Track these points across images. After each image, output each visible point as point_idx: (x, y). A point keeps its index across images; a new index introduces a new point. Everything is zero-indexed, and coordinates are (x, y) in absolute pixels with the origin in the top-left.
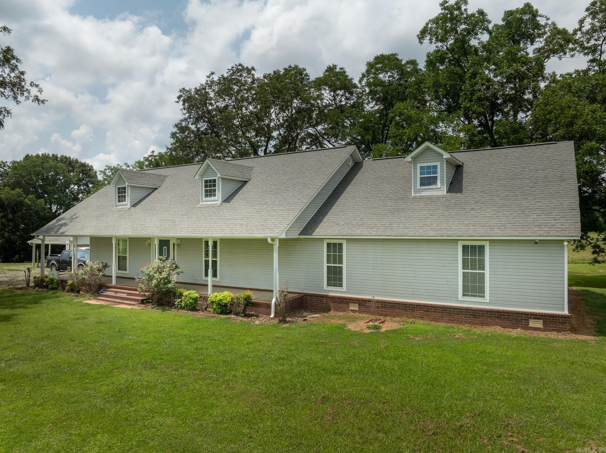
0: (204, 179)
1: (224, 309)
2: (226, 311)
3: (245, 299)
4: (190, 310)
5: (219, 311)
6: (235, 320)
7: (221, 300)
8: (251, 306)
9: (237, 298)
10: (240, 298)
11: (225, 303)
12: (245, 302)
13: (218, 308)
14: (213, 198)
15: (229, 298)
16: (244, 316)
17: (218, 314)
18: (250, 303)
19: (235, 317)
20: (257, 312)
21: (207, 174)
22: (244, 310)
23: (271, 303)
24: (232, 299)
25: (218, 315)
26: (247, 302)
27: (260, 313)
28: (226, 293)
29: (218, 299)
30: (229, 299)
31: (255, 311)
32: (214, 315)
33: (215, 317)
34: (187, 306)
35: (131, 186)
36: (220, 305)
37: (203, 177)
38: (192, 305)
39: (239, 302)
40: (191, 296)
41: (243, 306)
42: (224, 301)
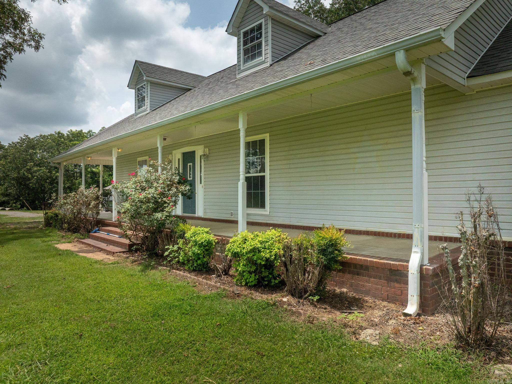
0: (242, 31)
1: (265, 273)
2: (270, 281)
3: (323, 251)
4: (194, 270)
5: (252, 279)
6: (293, 313)
7: (255, 250)
8: (340, 271)
9: (300, 248)
10: (307, 248)
11: (267, 260)
12: (323, 259)
13: (250, 273)
14: (257, 60)
15: (277, 245)
16: (318, 301)
17: (250, 287)
18: (336, 262)
19: (293, 301)
20: (356, 291)
21: (247, 21)
22: (321, 281)
23: (407, 267)
24: (287, 248)
25: (248, 291)
26: (330, 260)
27: (367, 293)
28: (272, 233)
29: (248, 247)
30: (277, 249)
31: (351, 285)
32: (237, 289)
33: (239, 295)
34: (188, 261)
35: (152, 83)
36: (255, 263)
37: (240, 29)
38: (199, 259)
39: (305, 259)
40: (198, 238)
41: (316, 272)
42: (266, 254)
